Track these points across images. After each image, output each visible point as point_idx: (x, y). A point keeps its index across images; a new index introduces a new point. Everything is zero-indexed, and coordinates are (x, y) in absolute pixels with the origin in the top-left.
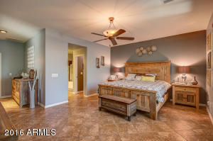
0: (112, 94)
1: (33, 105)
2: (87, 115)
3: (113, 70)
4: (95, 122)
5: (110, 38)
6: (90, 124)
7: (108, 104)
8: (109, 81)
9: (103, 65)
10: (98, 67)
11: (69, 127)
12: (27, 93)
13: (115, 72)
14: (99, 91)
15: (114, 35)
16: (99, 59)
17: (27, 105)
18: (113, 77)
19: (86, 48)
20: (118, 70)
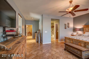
0: (72, 43)
1: (39, 42)
2: (58, 51)
3: (75, 30)
4: (61, 55)
5: (70, 12)
6: (58, 55)
7: (69, 48)
8: (72, 35)
9: (69, 27)
10: (66, 28)
11: (49, 54)
12: (38, 38)
13: (76, 31)
14: (65, 40)
15: (72, 10)
16: (66, 25)
17: (38, 42)
18: (75, 34)
19: (59, 20)
20: (78, 30)
